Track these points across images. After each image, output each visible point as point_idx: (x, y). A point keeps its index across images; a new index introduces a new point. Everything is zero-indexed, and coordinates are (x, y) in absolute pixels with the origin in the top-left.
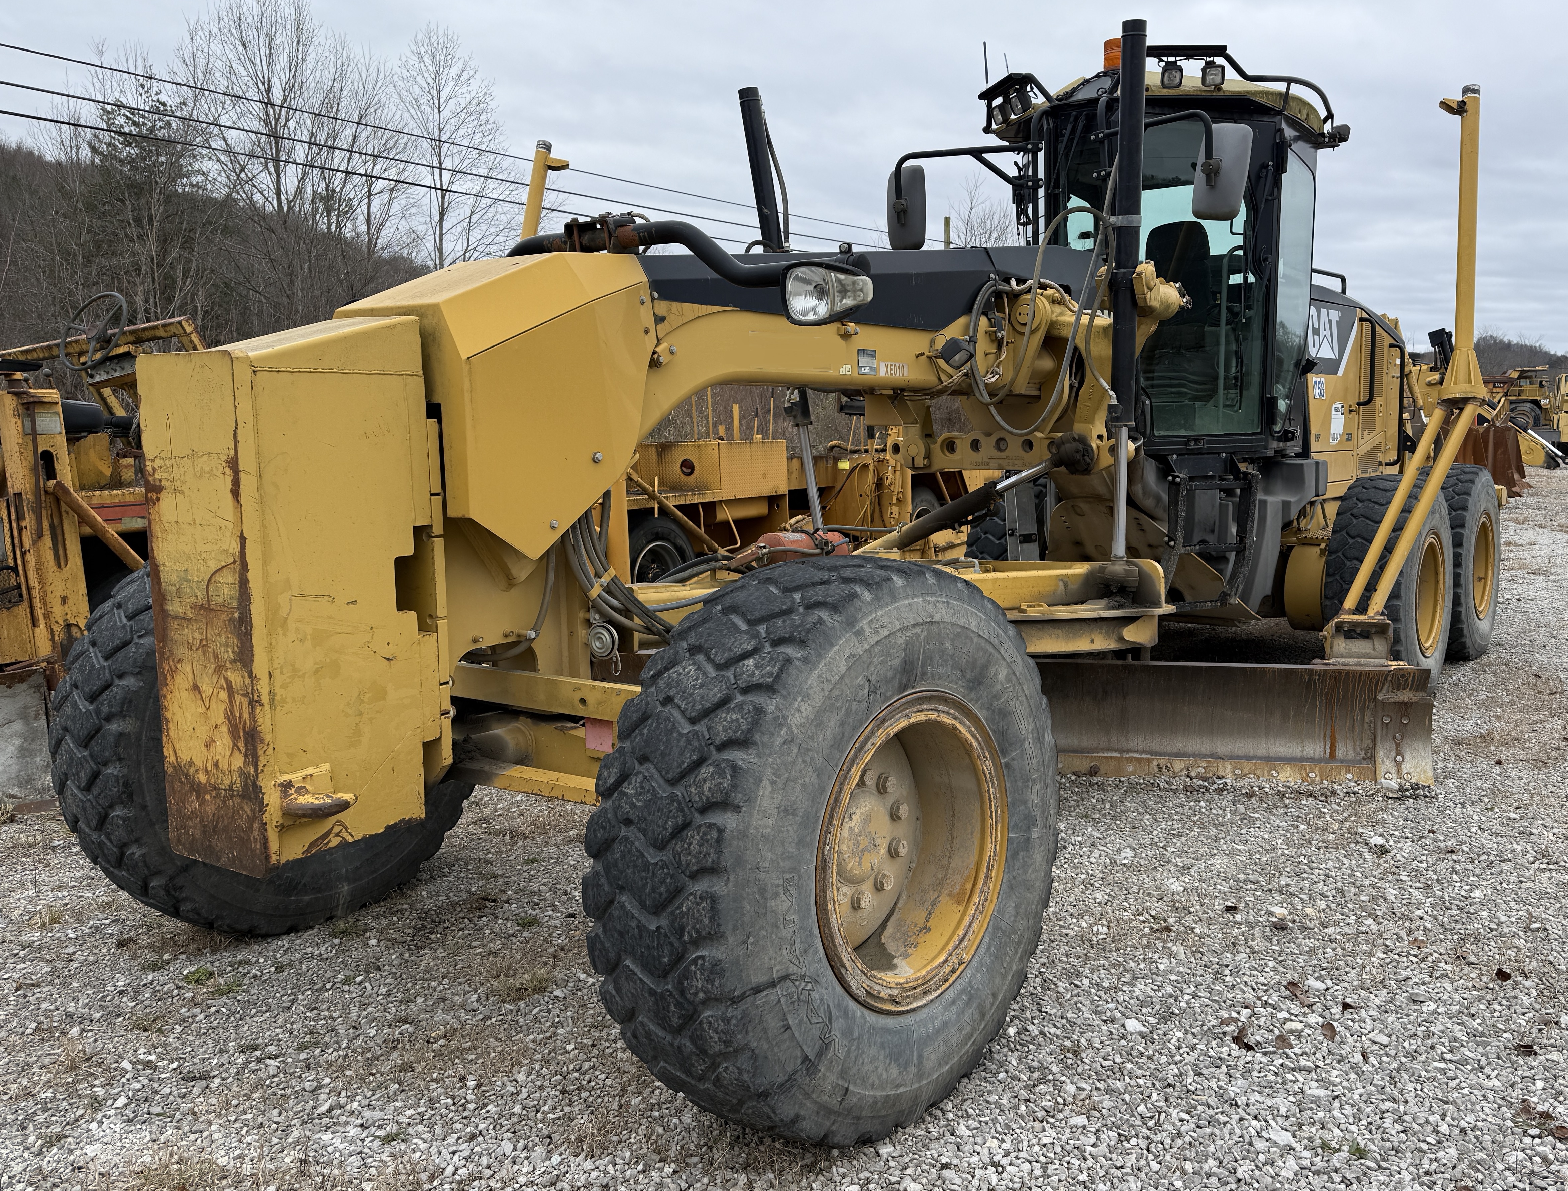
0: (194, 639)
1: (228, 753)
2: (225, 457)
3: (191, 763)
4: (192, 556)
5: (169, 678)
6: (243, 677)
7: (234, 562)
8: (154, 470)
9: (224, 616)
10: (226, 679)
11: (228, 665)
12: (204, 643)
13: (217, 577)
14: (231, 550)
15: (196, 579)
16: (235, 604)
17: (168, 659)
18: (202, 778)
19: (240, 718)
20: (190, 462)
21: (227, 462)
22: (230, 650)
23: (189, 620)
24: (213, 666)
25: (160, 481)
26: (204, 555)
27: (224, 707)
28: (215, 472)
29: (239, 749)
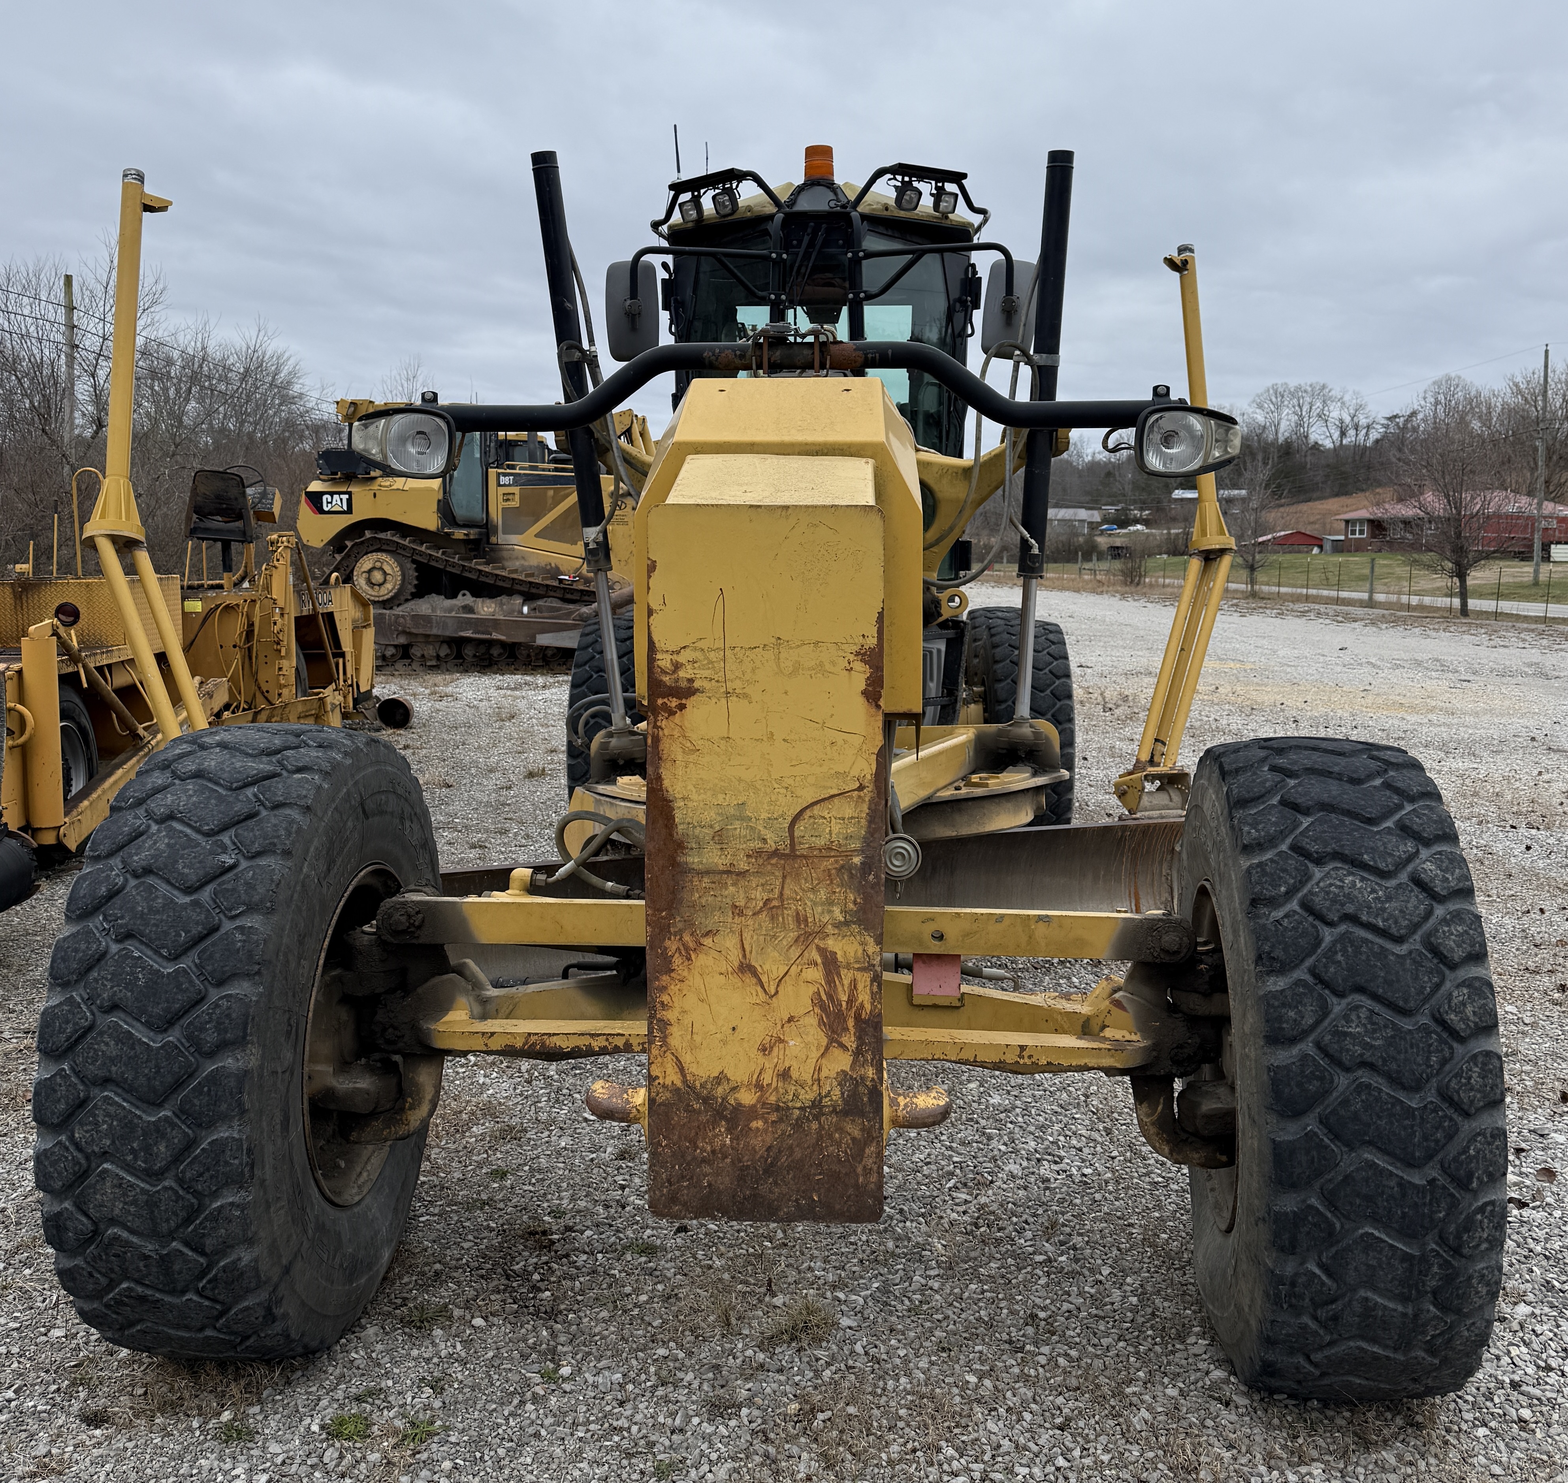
0: (749, 899)
1: (815, 1054)
2: (856, 648)
3: (720, 1079)
4: (759, 784)
5: (677, 960)
6: (863, 944)
7: (861, 788)
8: (677, 666)
9: (829, 863)
10: (822, 951)
11: (830, 929)
12: (775, 903)
13: (816, 810)
14: (855, 772)
15: (764, 815)
16: (856, 845)
17: (680, 932)
18: (747, 1098)
19: (850, 1002)
20: (770, 654)
21: (858, 654)
22: (837, 911)
23: (742, 874)
24: (793, 935)
25: (691, 681)
26: (790, 781)
27: (812, 989)
28: (828, 666)
29: (843, 1046)
